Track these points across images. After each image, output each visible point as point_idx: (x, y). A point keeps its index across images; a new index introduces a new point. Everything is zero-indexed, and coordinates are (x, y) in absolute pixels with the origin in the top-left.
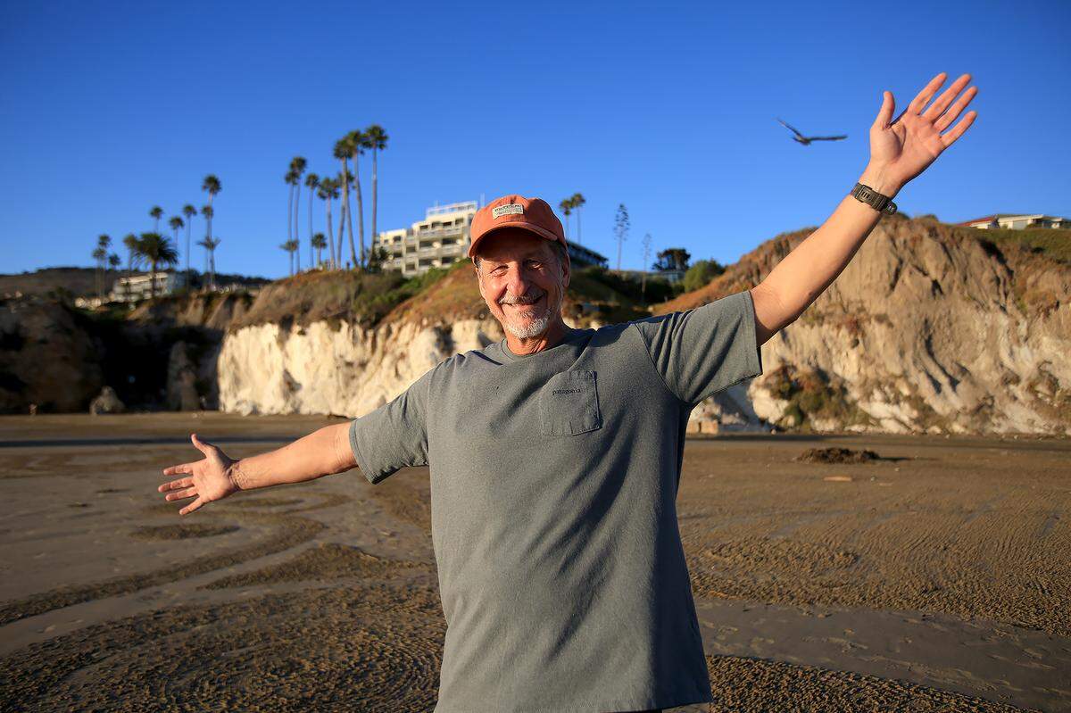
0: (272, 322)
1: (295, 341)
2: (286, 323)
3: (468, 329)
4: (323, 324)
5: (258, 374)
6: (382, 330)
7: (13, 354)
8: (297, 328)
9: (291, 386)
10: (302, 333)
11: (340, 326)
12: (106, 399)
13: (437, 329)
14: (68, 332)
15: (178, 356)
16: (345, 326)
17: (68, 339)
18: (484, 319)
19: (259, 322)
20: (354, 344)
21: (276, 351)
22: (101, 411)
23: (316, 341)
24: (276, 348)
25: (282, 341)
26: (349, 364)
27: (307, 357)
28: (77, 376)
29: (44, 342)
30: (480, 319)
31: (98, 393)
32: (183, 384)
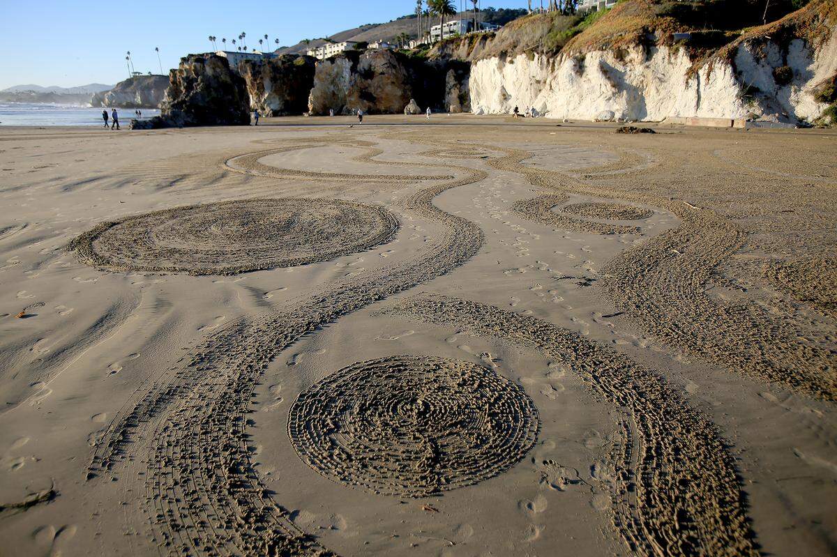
0: (494, 56)
1: (508, 67)
2: (503, 55)
3: (594, 57)
4: (524, 55)
5: (489, 90)
6: (559, 58)
7: (369, 81)
8: (509, 59)
9: (505, 97)
10: (512, 62)
11: (534, 56)
12: (412, 106)
13: (575, 58)
14: (394, 67)
15: (450, 79)
16: (537, 56)
17: (394, 71)
18: (605, 49)
19: (488, 56)
20: (542, 69)
21: (498, 75)
22: (409, 113)
23: (520, 67)
24: (497, 72)
25: (500, 68)
26: (538, 82)
27: (515, 78)
28: (399, 93)
29: (382, 73)
30: (603, 50)
31: (408, 103)
32: (452, 96)
